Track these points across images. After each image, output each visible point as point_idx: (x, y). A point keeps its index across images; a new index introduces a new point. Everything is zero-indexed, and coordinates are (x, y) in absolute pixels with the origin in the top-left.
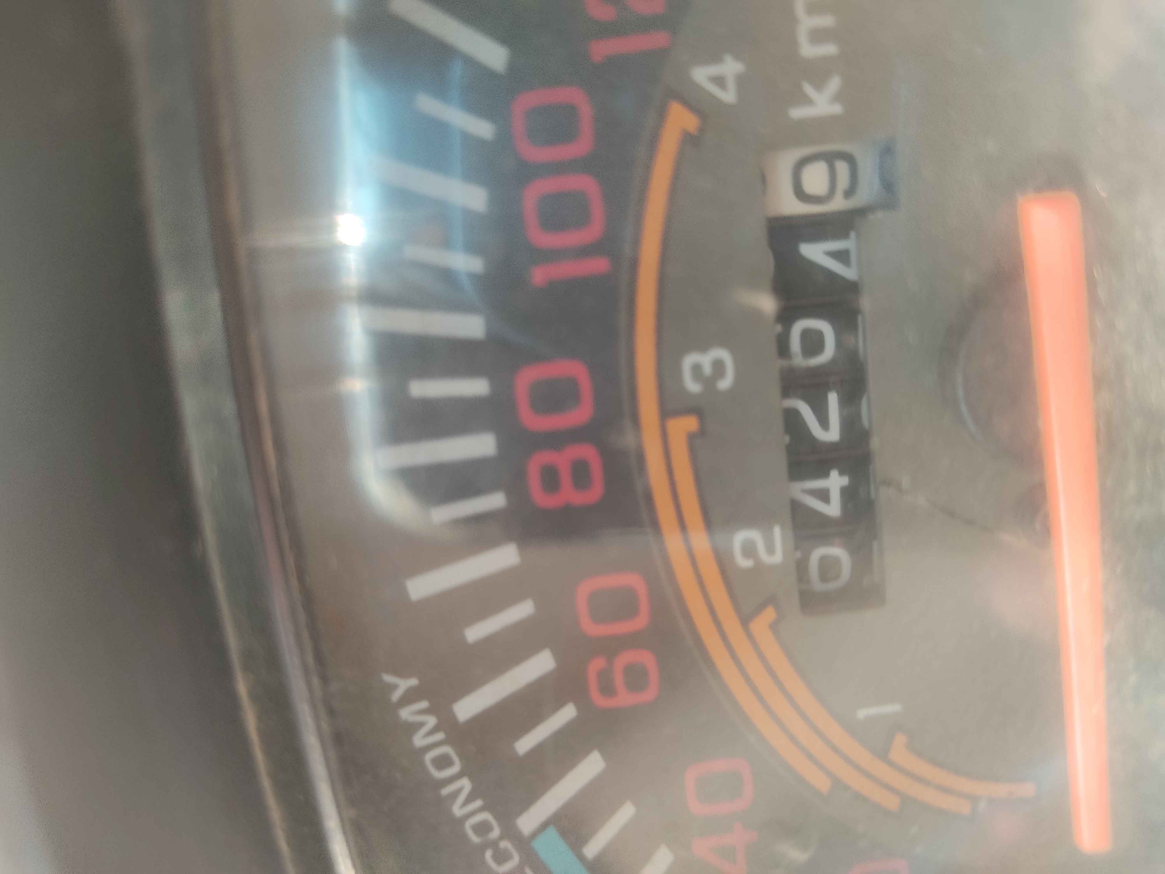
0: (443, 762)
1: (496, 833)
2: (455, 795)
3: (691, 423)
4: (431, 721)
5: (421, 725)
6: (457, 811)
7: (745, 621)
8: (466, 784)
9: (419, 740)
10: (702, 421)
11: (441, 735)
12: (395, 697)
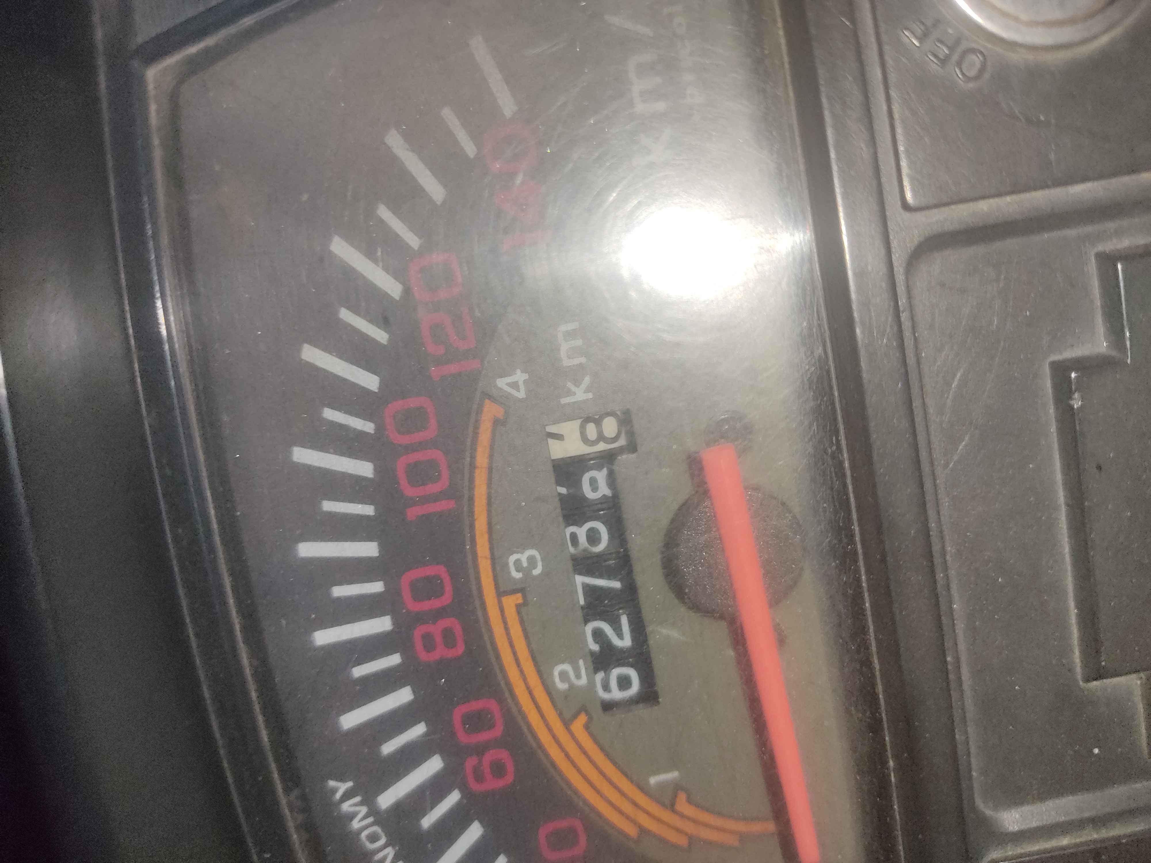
0: (373, 838)
2: (384, 859)
3: (518, 598)
4: (364, 810)
5: (357, 813)
7: (567, 724)
8: (390, 852)
9: (356, 824)
10: (524, 597)
11: (370, 820)
12: (338, 795)
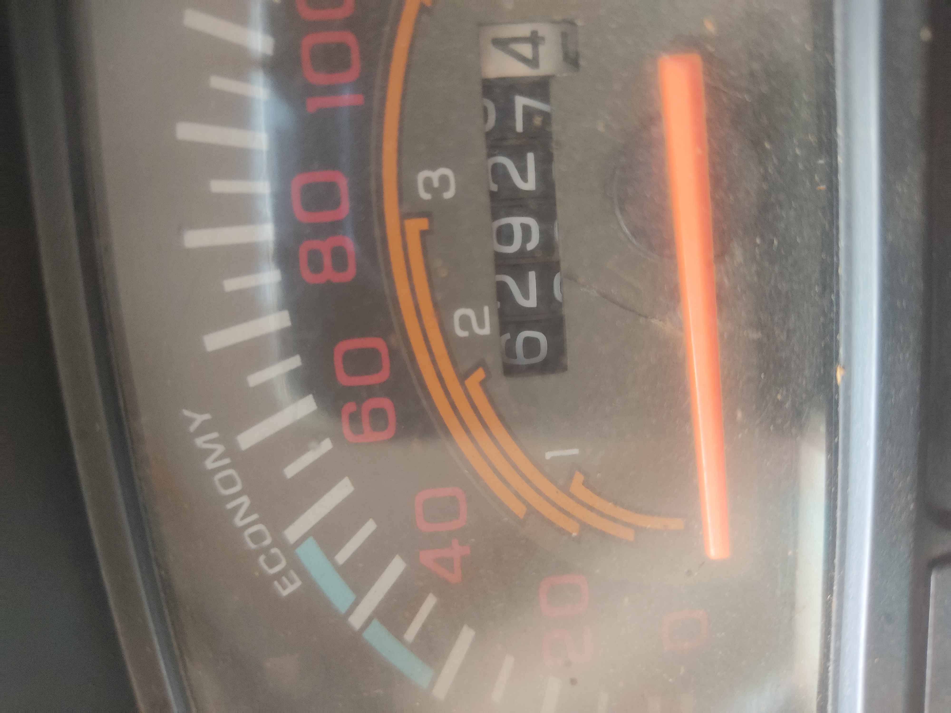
0: (228, 482)
1: (268, 541)
2: (236, 509)
4: (220, 449)
5: (212, 451)
6: (239, 522)
7: (461, 378)
8: (245, 500)
9: (210, 464)
10: (431, 222)
11: (227, 461)
12: (193, 428)
